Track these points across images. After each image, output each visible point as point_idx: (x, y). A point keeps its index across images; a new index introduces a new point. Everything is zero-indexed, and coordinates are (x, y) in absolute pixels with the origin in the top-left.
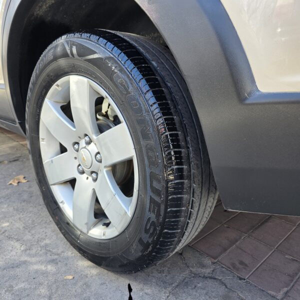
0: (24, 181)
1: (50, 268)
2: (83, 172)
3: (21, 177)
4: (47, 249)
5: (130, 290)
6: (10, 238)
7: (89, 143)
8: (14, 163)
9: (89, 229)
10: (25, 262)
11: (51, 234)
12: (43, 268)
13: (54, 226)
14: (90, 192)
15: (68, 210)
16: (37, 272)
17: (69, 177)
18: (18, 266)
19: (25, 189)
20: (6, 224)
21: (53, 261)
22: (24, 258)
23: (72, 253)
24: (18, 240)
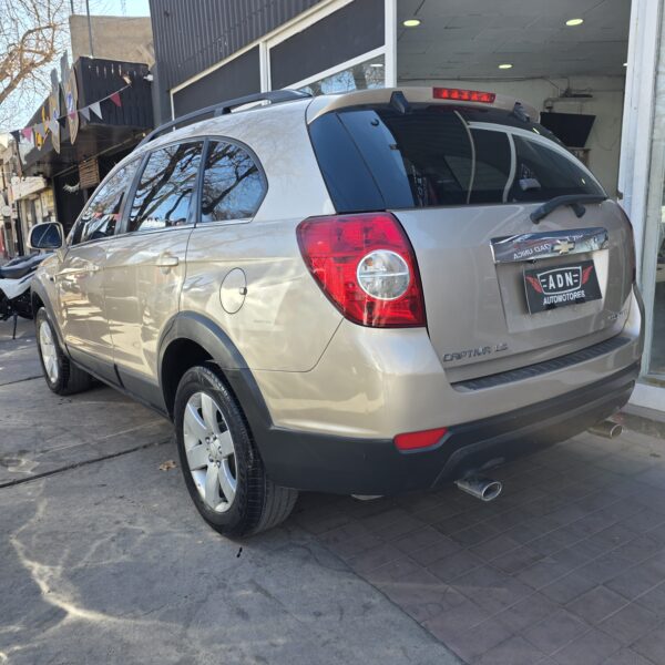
0: (173, 466)
1: (187, 536)
2: (212, 461)
3: (171, 462)
4: (187, 524)
5: (241, 550)
6: (159, 515)
7: (215, 439)
8: (164, 446)
9: (216, 506)
10: (169, 532)
11: (191, 512)
12: (182, 535)
13: (194, 507)
14: (215, 476)
15: (202, 491)
16: (178, 538)
17: (203, 464)
18: (164, 534)
19: (174, 474)
20: (156, 505)
21: (191, 532)
22: (169, 529)
23: (205, 527)
24: (165, 517)
